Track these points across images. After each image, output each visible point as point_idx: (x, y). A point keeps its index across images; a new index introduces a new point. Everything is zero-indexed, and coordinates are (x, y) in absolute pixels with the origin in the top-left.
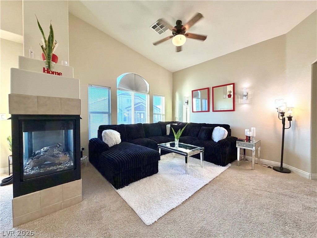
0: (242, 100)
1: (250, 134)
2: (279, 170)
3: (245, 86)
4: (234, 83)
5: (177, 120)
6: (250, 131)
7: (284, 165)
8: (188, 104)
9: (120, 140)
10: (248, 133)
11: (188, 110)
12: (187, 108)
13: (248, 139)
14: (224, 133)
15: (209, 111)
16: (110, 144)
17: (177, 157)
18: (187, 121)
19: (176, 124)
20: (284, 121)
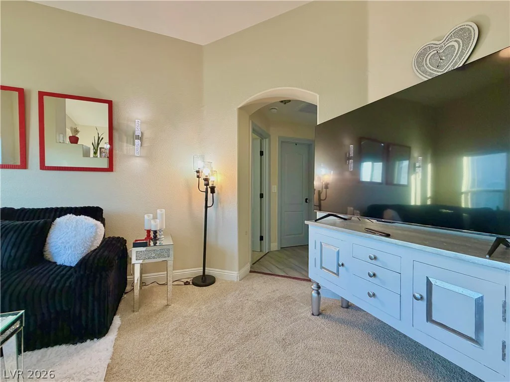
1: (156, 226)
2: (200, 282)
3: (137, 115)
4: (111, 101)
15: (21, 166)
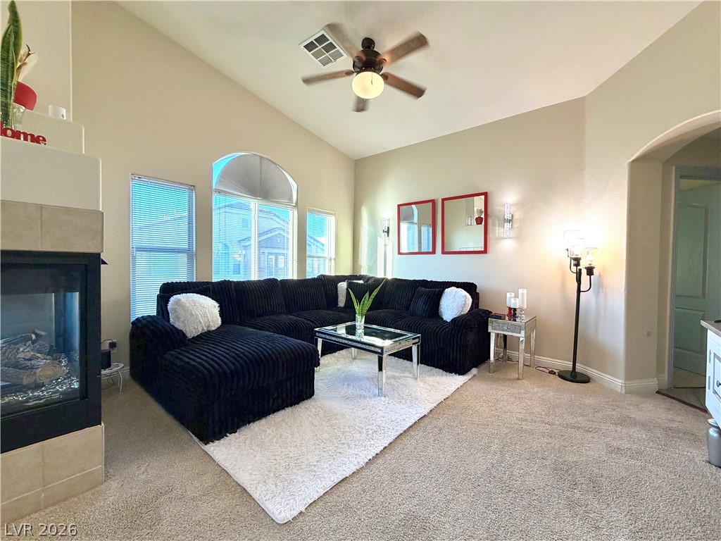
0: (502, 230)
2: (569, 377)
3: (508, 199)
4: (487, 193)
5: (364, 272)
6: (516, 296)
7: (579, 367)
8: (388, 236)
9: (219, 321)
10: (513, 301)
11: (389, 248)
12: (385, 245)
13: (513, 313)
14: (465, 301)
15: (434, 252)
16: (192, 331)
17: (361, 359)
18: (385, 274)
19: (361, 282)
20: (579, 274)
